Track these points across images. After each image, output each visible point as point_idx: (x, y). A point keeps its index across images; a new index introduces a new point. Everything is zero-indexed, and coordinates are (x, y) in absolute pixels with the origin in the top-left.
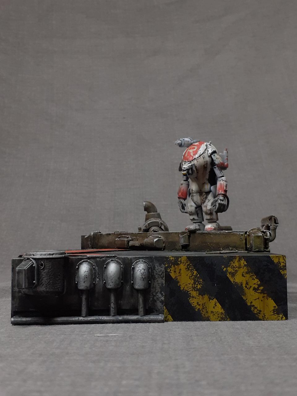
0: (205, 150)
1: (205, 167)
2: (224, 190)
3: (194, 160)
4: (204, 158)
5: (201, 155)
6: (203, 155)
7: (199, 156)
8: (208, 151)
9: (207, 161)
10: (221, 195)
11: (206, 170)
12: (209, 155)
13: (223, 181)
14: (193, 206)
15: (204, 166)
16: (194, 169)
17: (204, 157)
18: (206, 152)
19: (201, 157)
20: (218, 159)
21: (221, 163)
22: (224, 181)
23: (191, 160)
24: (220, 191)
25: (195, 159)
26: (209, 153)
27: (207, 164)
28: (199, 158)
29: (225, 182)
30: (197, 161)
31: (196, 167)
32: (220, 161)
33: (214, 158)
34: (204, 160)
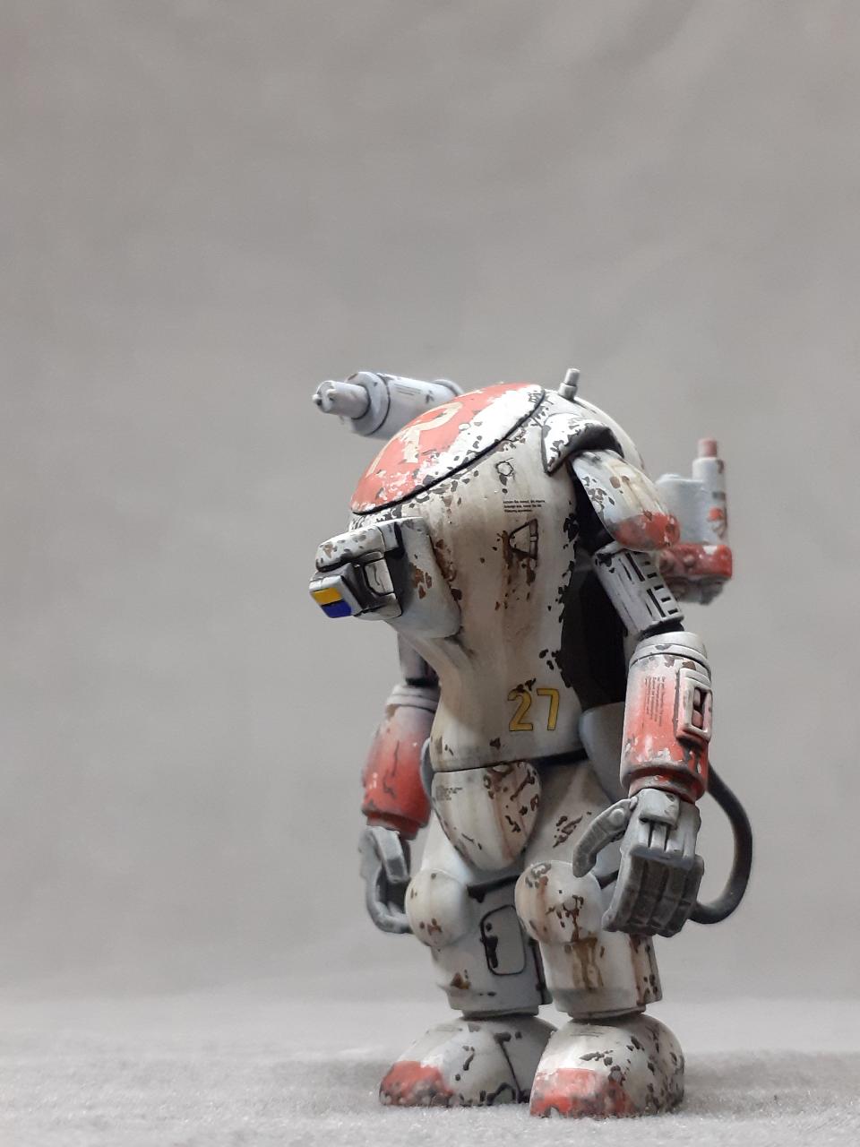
0: (522, 422)
1: (522, 555)
2: (680, 732)
3: (420, 497)
4: (503, 479)
5: (480, 456)
6: (496, 456)
7: (466, 465)
8: (545, 431)
9: (533, 505)
10: (653, 781)
11: (531, 577)
12: (551, 455)
13: (671, 662)
14: (446, 878)
15: (507, 537)
16: (422, 560)
17: (506, 470)
18: (531, 433)
19: (485, 466)
20: (623, 487)
21: (648, 515)
22: (679, 662)
23: (399, 495)
24: (649, 742)
25: (429, 485)
26: (549, 443)
27: (533, 523)
28: (466, 474)
29: (684, 671)
30: (448, 502)
31: (440, 544)
32: (640, 505)
33: (591, 478)
34: (509, 497)
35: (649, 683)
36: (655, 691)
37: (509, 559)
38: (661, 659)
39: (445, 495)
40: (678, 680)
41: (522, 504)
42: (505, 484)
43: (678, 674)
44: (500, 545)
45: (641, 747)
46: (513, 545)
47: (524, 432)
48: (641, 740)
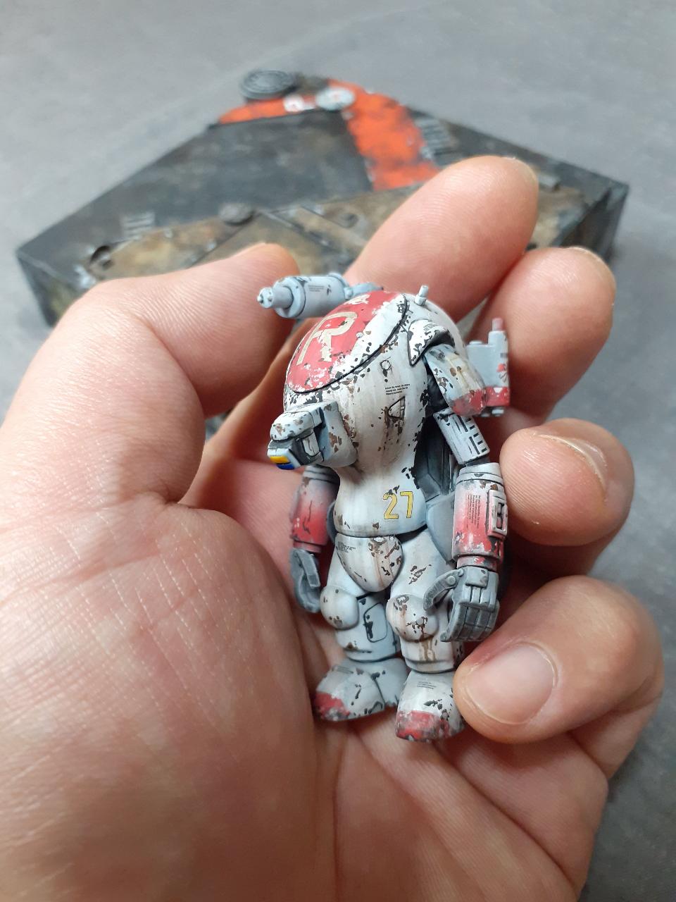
3: (334, 386)
13: (484, 486)
16: (336, 428)
17: (386, 366)
20: (457, 375)
23: (320, 384)
24: (471, 538)
27: (402, 399)
28: (362, 371)
32: (467, 386)
33: (439, 369)
34: (388, 385)
35: (470, 498)
36: (473, 504)
37: (387, 423)
38: (478, 483)
39: (350, 386)
40: (488, 498)
41: (396, 389)
42: (386, 375)
43: (488, 493)
44: (383, 416)
45: (466, 540)
46: (390, 414)
47: (397, 338)
48: (466, 536)
